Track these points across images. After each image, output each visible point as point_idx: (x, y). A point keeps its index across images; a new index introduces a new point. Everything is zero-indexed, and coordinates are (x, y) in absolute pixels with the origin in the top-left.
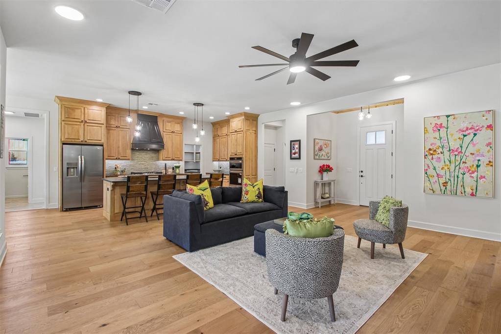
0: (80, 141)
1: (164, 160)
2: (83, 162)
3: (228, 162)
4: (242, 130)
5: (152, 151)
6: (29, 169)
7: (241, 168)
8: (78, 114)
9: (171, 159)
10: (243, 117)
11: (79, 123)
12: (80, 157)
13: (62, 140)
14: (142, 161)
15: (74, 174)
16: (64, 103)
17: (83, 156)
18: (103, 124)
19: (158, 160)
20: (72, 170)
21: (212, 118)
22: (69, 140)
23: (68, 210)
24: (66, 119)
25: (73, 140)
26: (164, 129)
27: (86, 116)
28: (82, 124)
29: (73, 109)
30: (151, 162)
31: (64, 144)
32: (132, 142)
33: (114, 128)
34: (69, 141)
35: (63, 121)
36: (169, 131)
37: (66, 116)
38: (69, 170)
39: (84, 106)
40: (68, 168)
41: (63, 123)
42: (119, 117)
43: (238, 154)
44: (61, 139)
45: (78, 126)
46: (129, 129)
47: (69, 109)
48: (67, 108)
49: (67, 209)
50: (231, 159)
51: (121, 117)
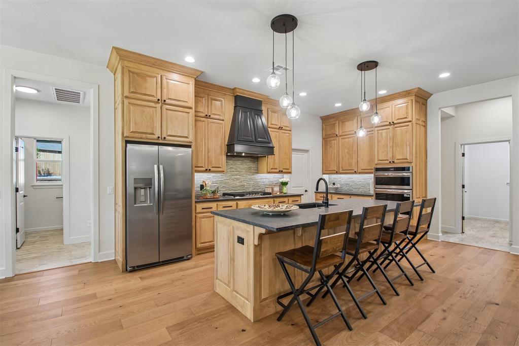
0: (156, 136)
1: (269, 173)
2: (162, 175)
3: (373, 175)
4: (409, 119)
5: (250, 159)
6: (64, 187)
7: (409, 185)
8: (151, 87)
9: (278, 171)
10: (413, 98)
11: (153, 104)
12: (156, 166)
13: (125, 135)
14: (237, 175)
15: (146, 199)
16: (126, 63)
17: (161, 167)
18: (191, 108)
19: (258, 173)
20: (143, 191)
21: (338, 105)
22: (137, 135)
23: (135, 269)
24: (132, 95)
25: (144, 136)
26: (269, 123)
27: (165, 91)
28: (159, 105)
29: (144, 77)
30: (249, 177)
31: (127, 142)
32: (226, 144)
33: (202, 119)
34: (136, 137)
35: (127, 97)
36: (274, 126)
37: (132, 90)
38: (138, 191)
39: (162, 73)
40: (136, 188)
41: (126, 101)
42: (209, 99)
43: (396, 161)
44: (123, 134)
45: (151, 109)
46: (223, 120)
47: (135, 75)
48: (133, 73)
49: (134, 267)
50: (377, 170)
51: (212, 99)
